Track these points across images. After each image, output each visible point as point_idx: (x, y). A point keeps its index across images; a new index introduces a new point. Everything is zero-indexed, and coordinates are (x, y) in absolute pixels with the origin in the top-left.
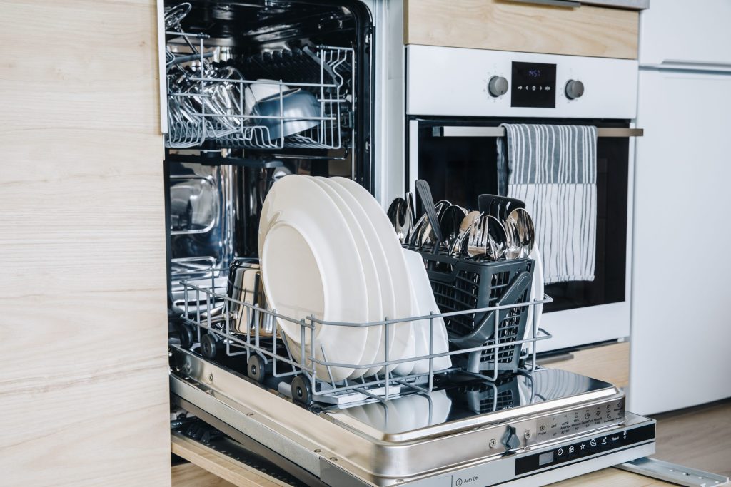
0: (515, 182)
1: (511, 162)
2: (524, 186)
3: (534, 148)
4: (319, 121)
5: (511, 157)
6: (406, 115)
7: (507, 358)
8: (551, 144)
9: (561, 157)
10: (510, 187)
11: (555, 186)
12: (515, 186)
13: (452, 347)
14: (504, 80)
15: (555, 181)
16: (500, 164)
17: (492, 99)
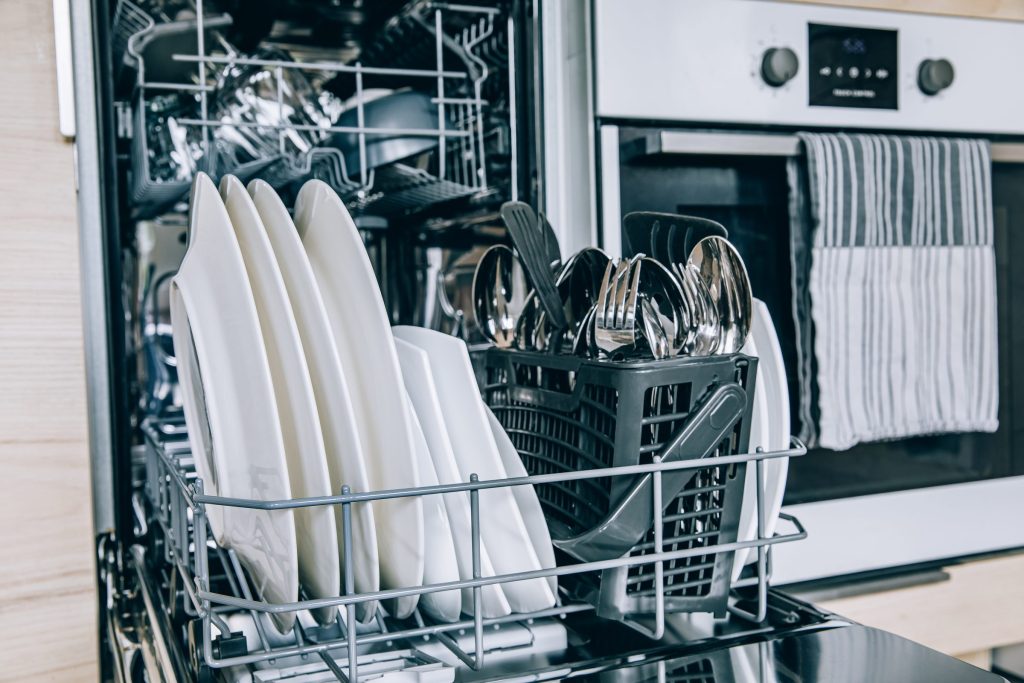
0: (826, 244)
1: (817, 205)
2: (845, 252)
3: (861, 178)
4: (436, 138)
5: (817, 195)
6: (596, 118)
7: (698, 584)
8: (894, 171)
9: (918, 197)
10: (816, 253)
11: (907, 251)
12: (826, 251)
13: (562, 558)
14: (791, 55)
15: (907, 241)
16: (794, 208)
17: (769, 90)
